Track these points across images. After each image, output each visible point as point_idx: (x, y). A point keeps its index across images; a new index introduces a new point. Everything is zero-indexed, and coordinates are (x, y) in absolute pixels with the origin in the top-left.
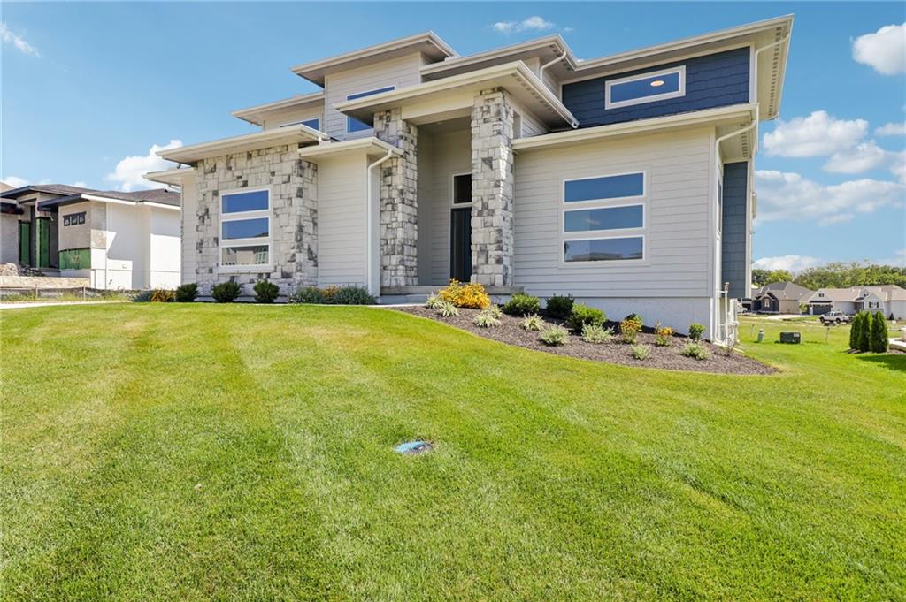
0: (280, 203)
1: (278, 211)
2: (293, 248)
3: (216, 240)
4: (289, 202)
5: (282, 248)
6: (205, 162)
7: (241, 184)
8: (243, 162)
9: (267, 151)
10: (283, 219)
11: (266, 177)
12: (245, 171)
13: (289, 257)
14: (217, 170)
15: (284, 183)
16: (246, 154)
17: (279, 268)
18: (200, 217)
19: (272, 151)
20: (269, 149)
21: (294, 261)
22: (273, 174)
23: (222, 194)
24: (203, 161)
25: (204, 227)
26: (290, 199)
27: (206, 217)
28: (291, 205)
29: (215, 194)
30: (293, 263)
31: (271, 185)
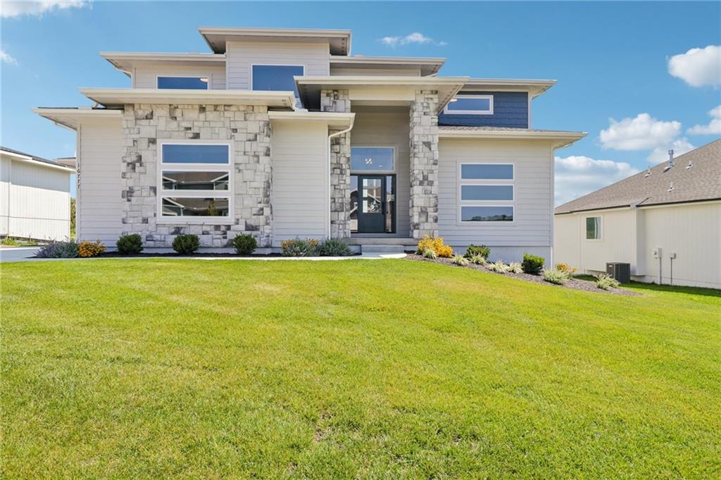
0: (241, 159)
1: (241, 167)
2: (260, 203)
3: (154, 189)
4: (256, 159)
5: (246, 202)
6: (136, 107)
7: (191, 135)
8: (194, 114)
9: (226, 108)
10: (248, 175)
11: (224, 133)
12: (196, 123)
13: (255, 211)
14: (154, 117)
15: (250, 140)
16: (197, 107)
17: (242, 222)
18: (129, 164)
19: (233, 109)
20: (229, 106)
21: (262, 214)
22: (235, 130)
23: (161, 143)
24: (132, 105)
25: (134, 175)
26: (258, 156)
27: (138, 164)
28: (258, 162)
29: (153, 141)
30: (261, 216)
31: (232, 141)
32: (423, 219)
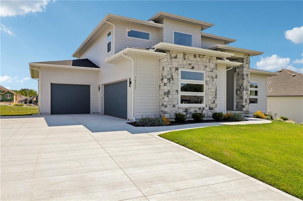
0: (208, 79)
1: (208, 83)
2: (214, 98)
3: (177, 91)
4: (213, 79)
5: (209, 98)
6: (171, 52)
7: (191, 67)
8: (192, 58)
9: (203, 56)
10: (210, 86)
11: (202, 67)
12: (193, 62)
13: (212, 101)
14: (178, 58)
15: (211, 71)
16: (193, 55)
17: (208, 106)
18: (168, 79)
19: (205, 57)
20: (204, 56)
21: (214, 103)
22: (206, 66)
23: (180, 70)
24: (169, 51)
25: (171, 85)
26: (213, 78)
27: (171, 79)
28: (213, 81)
29: (177, 69)
30: (214, 104)
31: (205, 71)
32: (246, 104)
